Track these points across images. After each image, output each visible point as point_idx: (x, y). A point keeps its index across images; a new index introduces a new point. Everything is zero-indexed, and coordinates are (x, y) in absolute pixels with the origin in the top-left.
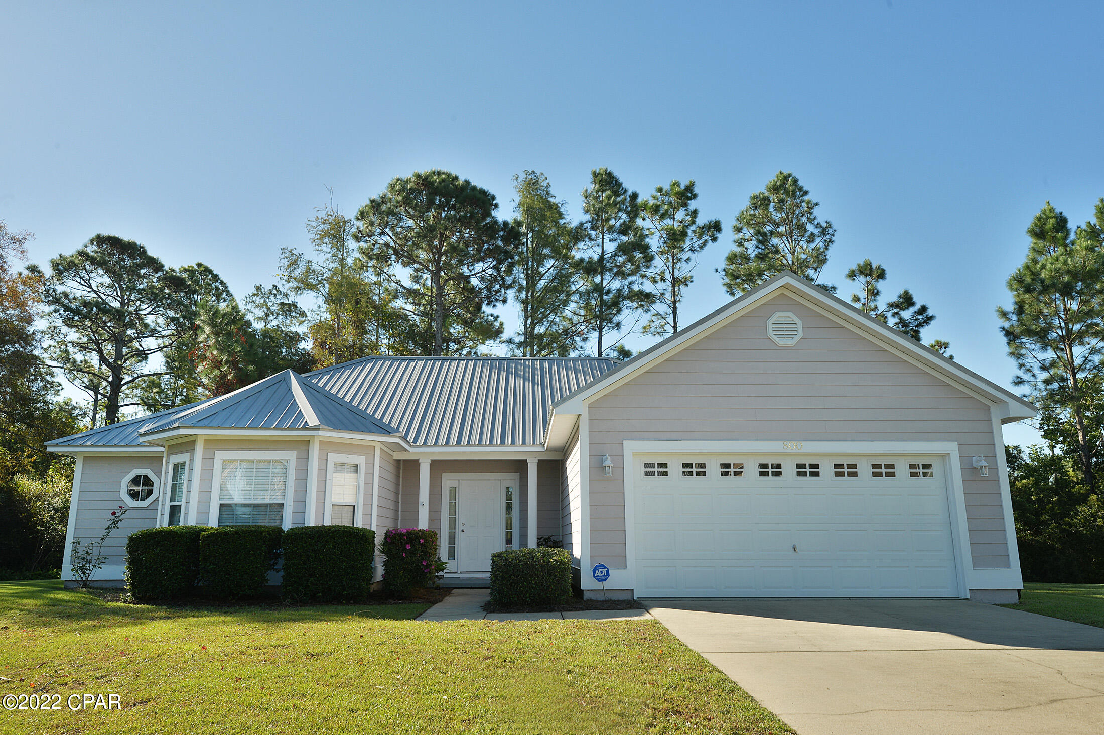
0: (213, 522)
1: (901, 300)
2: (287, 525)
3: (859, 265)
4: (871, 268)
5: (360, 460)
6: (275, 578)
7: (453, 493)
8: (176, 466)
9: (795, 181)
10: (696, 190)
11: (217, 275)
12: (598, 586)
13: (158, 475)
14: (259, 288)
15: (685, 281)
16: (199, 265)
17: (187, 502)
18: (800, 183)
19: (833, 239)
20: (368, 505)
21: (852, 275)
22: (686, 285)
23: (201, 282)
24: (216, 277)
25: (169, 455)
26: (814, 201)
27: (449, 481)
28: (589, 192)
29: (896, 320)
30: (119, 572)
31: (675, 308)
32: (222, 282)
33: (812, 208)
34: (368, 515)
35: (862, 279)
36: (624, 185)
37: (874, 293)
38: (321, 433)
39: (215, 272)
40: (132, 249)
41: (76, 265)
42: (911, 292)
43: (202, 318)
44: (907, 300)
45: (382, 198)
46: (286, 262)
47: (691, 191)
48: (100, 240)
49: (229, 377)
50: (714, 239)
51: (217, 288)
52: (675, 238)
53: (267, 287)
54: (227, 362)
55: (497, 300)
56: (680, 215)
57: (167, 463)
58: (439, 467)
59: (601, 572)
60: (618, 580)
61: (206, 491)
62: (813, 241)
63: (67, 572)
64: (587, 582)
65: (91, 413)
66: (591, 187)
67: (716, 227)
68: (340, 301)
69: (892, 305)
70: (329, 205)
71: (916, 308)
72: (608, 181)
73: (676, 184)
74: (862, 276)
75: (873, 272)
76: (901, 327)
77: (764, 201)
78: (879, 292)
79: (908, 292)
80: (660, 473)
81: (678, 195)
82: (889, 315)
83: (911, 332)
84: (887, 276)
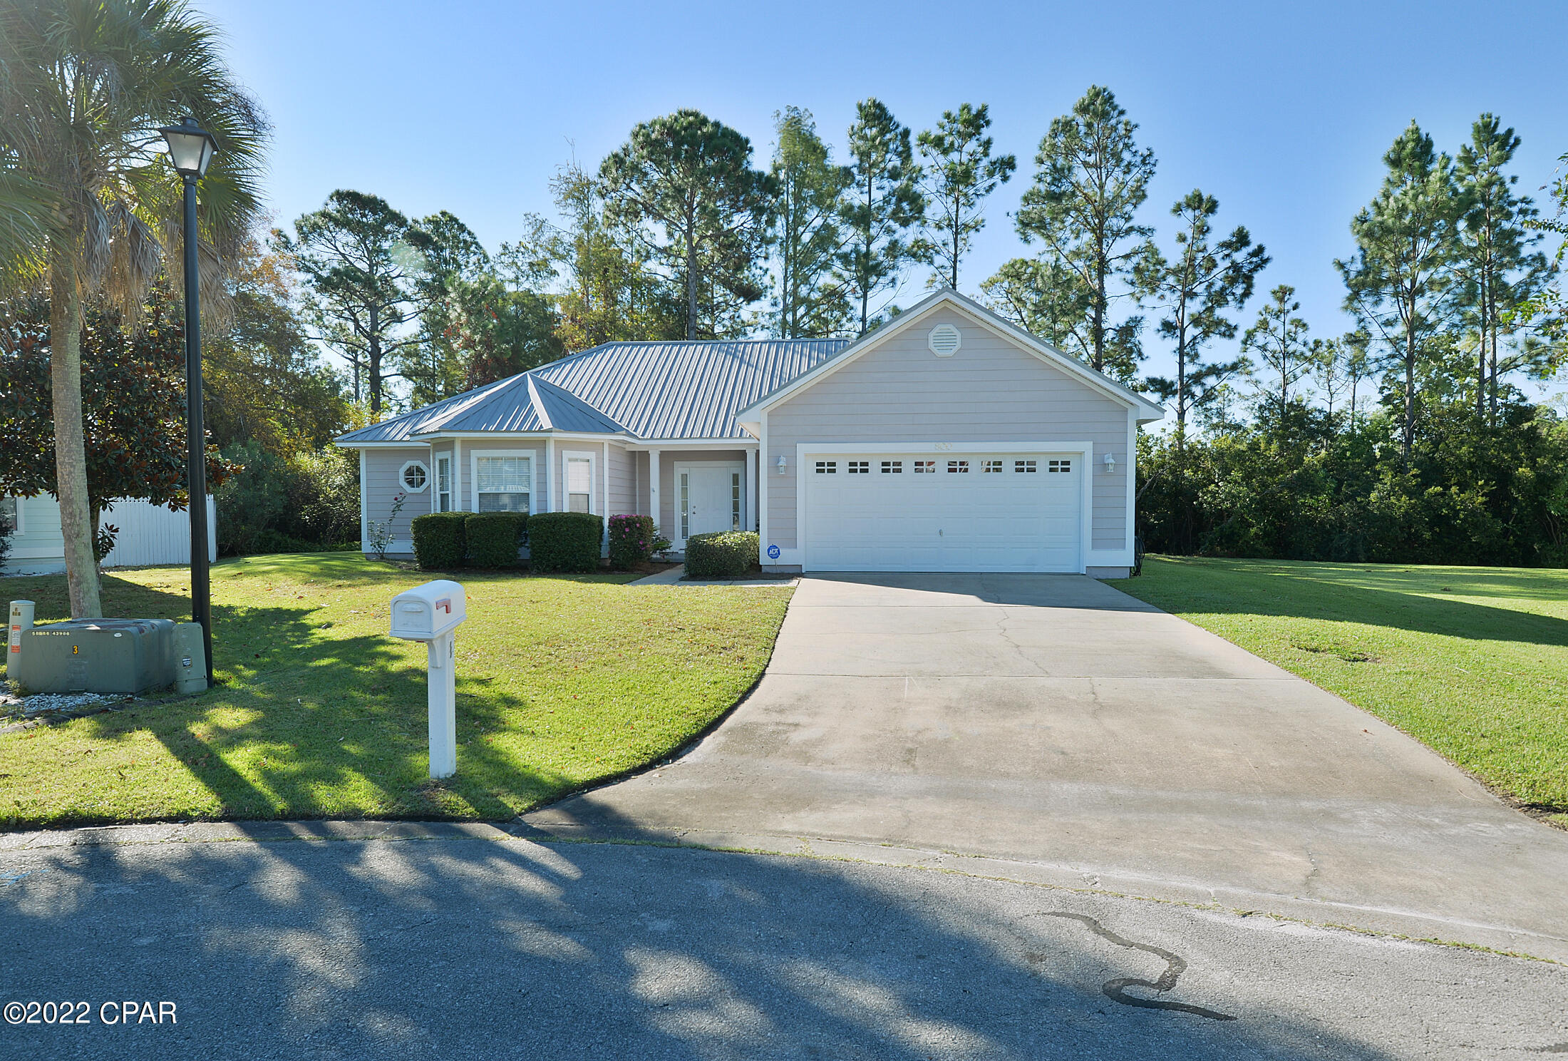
0: (475, 509)
1: (1234, 239)
2: (534, 511)
3: (1187, 197)
4: (1201, 200)
5: (592, 455)
6: (524, 553)
7: (684, 477)
8: (441, 461)
9: (1109, 99)
10: (990, 115)
11: (463, 225)
12: (772, 562)
13: (428, 465)
14: (505, 247)
16: (444, 214)
17: (453, 492)
18: (1116, 101)
19: (1155, 169)
20: (600, 493)
21: (1178, 209)
22: (977, 230)
23: (448, 234)
24: (462, 228)
25: (435, 451)
26: (1133, 123)
27: (680, 468)
28: (854, 127)
29: (1227, 263)
30: (406, 546)
32: (469, 233)
33: (1130, 131)
34: (601, 502)
35: (1189, 214)
36: (895, 119)
37: (1203, 230)
38: (553, 435)
39: (461, 222)
40: (373, 204)
41: (320, 228)
42: (1247, 229)
43: (452, 295)
44: (1242, 238)
45: (624, 149)
46: (530, 230)
47: (984, 117)
48: (340, 196)
49: (484, 357)
50: (1005, 179)
51: (465, 242)
52: (959, 179)
53: (513, 245)
54: (480, 342)
55: (758, 257)
56: (972, 145)
57: (434, 458)
58: (668, 458)
59: (774, 552)
60: (788, 557)
61: (467, 483)
62: (1129, 172)
63: (366, 545)
64: (764, 560)
65: (352, 380)
66: (858, 123)
67: (1009, 163)
68: (589, 275)
69: (1223, 245)
70: (571, 163)
71: (1251, 248)
72: (876, 115)
73: (967, 108)
74: (1190, 211)
75: (1203, 205)
76: (1231, 272)
77: (1066, 126)
78: (1208, 229)
79: (1243, 228)
80: (829, 471)
81: (968, 123)
82: (1218, 258)
83: (1242, 278)
84: (1218, 210)
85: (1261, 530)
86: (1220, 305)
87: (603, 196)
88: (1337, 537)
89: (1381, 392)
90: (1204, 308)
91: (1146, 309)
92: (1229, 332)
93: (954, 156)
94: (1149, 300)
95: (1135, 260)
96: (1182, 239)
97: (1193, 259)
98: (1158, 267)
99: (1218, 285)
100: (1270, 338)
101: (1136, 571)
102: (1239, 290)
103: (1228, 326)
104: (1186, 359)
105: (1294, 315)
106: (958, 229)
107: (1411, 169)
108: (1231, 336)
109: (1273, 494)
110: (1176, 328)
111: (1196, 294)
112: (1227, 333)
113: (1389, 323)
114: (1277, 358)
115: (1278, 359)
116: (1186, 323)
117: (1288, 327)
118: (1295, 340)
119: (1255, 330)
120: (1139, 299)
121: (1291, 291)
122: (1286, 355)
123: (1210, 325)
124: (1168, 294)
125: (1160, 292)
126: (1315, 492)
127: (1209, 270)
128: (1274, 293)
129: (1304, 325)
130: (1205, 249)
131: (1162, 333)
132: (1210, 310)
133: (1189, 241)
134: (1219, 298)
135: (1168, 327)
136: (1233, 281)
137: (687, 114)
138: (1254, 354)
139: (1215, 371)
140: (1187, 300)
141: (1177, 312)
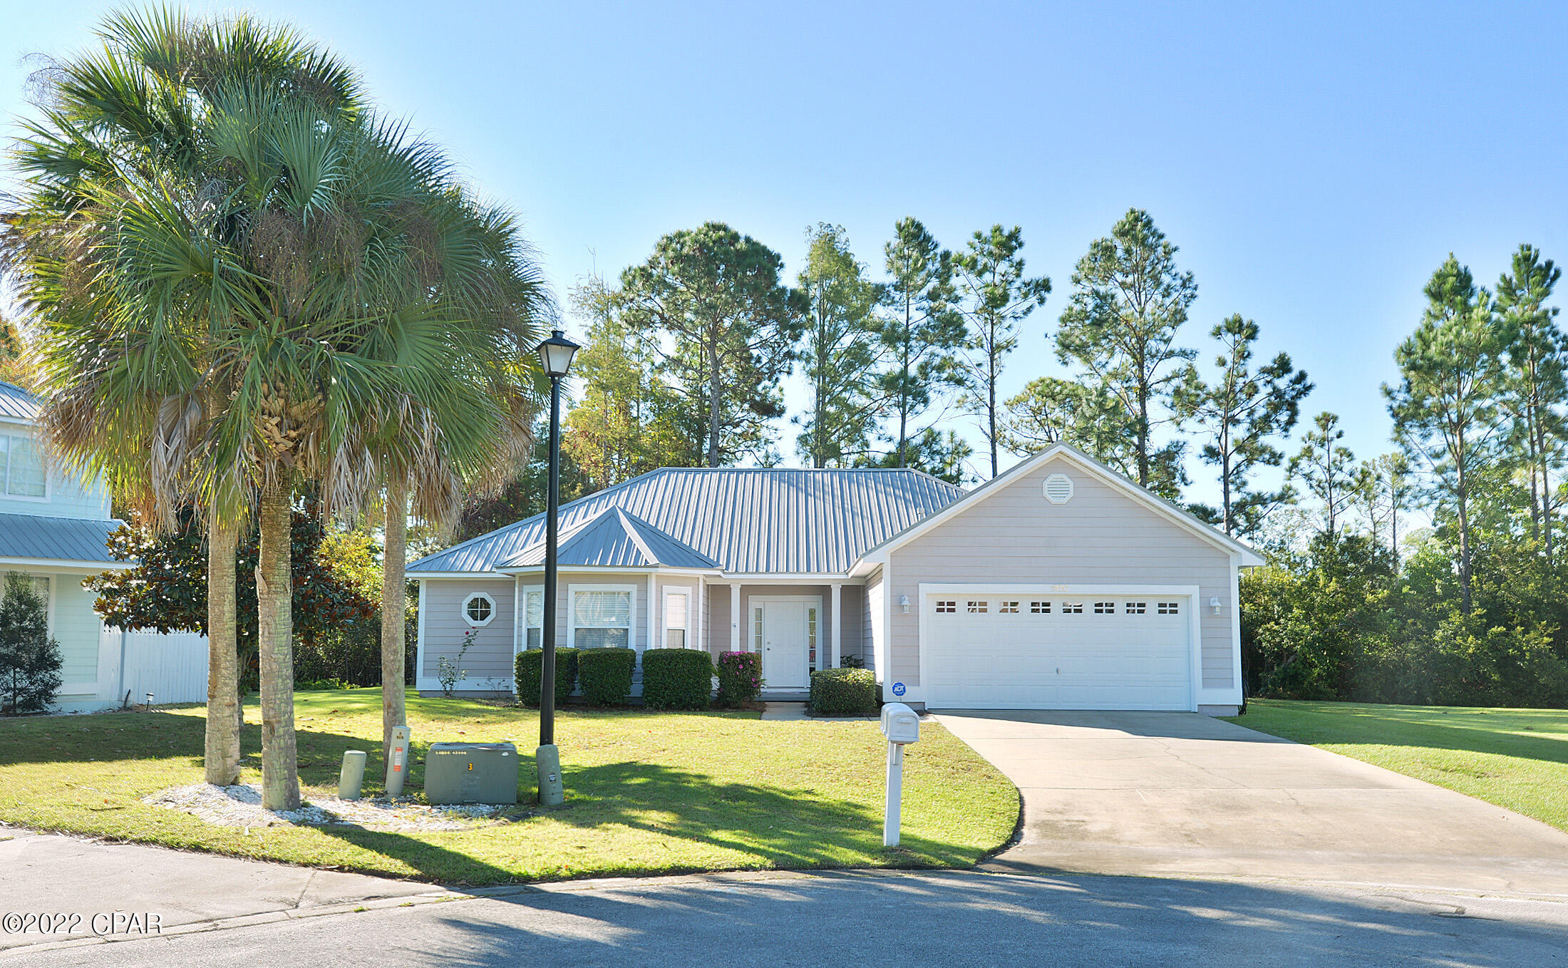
0: (571, 645)
1: (1276, 365)
3: (1226, 320)
4: (1241, 324)
5: (688, 590)
7: (760, 613)
8: (529, 595)
9: (1148, 224)
10: (1022, 237)
12: (897, 699)
15: (1007, 346)
18: (1155, 225)
19: (1196, 293)
20: (695, 629)
21: (1217, 333)
22: (1009, 350)
26: (1173, 245)
27: (755, 602)
28: (892, 246)
29: (1269, 389)
31: (992, 384)
33: (1170, 253)
34: (695, 638)
35: (1229, 338)
36: (935, 239)
37: (1244, 356)
38: (660, 570)
42: (1289, 354)
44: (1283, 365)
45: (651, 262)
47: (1016, 239)
50: (1042, 301)
52: (996, 301)
55: (780, 372)
56: (1003, 267)
57: (521, 592)
58: (747, 590)
59: (900, 688)
60: (912, 695)
61: (563, 618)
62: (1169, 295)
64: (889, 696)
66: (895, 242)
67: (1045, 286)
69: (1264, 371)
70: (592, 273)
71: (1293, 375)
72: (915, 235)
73: (998, 230)
74: (1230, 335)
75: (1243, 330)
76: (1273, 398)
77: (1106, 251)
78: (1249, 354)
79: (1285, 355)
80: (949, 610)
81: (1001, 245)
82: (1260, 384)
83: (1285, 405)
84: (1259, 335)
85: (1324, 671)
86: (1264, 432)
87: (620, 307)
88: (1402, 679)
89: (1435, 525)
90: (1248, 435)
91: (1185, 434)
92: (1275, 459)
93: (988, 277)
94: (1190, 424)
95: (1175, 382)
96: (1222, 363)
97: (1233, 385)
98: (1199, 392)
99: (1261, 412)
100: (1314, 467)
101: (1243, 710)
102: (1284, 417)
103: (1273, 455)
104: (1231, 487)
105: (1337, 443)
106: (994, 350)
107: (1452, 304)
108: (1276, 464)
109: (1332, 633)
110: (1219, 454)
111: (1238, 421)
112: (1272, 460)
113: (1437, 456)
114: (1323, 488)
115: (1325, 488)
116: (1230, 449)
117: (1333, 455)
118: (1341, 470)
119: (1299, 458)
120: (1179, 424)
121: (1335, 419)
122: (1332, 485)
123: (1252, 452)
124: (1208, 418)
125: (1199, 416)
126: (1377, 629)
127: (1250, 396)
128: (1318, 420)
129: (1350, 455)
130: (1245, 374)
131: (1205, 459)
132: (1255, 436)
133: (1229, 364)
134: (1263, 425)
135: (1211, 453)
136: (1276, 409)
137: (717, 228)
138: (1299, 483)
139: (1259, 499)
140: (1230, 427)
141: (1219, 438)
